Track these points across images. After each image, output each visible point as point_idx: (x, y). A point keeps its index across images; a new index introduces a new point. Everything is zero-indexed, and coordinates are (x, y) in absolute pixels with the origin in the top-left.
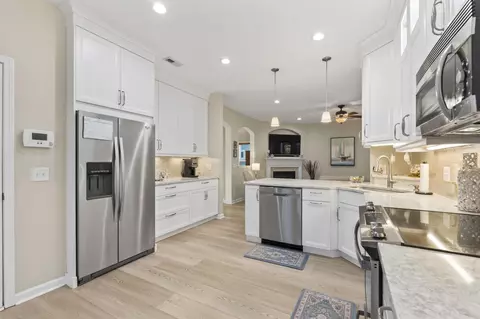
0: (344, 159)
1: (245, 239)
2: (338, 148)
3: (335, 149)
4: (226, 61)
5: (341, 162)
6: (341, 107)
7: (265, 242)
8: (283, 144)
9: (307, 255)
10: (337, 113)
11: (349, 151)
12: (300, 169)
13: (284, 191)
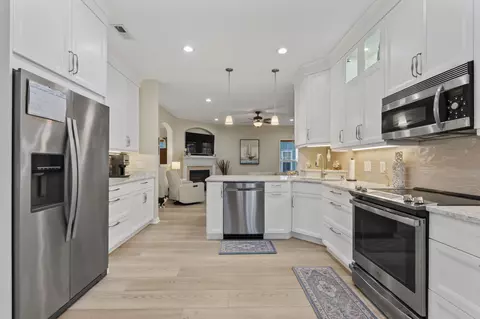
0: (251, 158)
1: (205, 239)
2: (246, 148)
3: (244, 150)
4: (188, 49)
5: (249, 161)
6: (258, 113)
7: (227, 237)
8: (199, 143)
9: (270, 241)
10: (255, 118)
11: (254, 152)
12: (214, 167)
13: (248, 186)
